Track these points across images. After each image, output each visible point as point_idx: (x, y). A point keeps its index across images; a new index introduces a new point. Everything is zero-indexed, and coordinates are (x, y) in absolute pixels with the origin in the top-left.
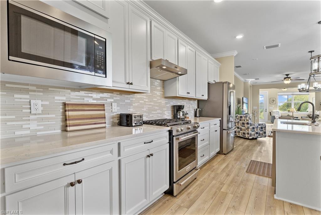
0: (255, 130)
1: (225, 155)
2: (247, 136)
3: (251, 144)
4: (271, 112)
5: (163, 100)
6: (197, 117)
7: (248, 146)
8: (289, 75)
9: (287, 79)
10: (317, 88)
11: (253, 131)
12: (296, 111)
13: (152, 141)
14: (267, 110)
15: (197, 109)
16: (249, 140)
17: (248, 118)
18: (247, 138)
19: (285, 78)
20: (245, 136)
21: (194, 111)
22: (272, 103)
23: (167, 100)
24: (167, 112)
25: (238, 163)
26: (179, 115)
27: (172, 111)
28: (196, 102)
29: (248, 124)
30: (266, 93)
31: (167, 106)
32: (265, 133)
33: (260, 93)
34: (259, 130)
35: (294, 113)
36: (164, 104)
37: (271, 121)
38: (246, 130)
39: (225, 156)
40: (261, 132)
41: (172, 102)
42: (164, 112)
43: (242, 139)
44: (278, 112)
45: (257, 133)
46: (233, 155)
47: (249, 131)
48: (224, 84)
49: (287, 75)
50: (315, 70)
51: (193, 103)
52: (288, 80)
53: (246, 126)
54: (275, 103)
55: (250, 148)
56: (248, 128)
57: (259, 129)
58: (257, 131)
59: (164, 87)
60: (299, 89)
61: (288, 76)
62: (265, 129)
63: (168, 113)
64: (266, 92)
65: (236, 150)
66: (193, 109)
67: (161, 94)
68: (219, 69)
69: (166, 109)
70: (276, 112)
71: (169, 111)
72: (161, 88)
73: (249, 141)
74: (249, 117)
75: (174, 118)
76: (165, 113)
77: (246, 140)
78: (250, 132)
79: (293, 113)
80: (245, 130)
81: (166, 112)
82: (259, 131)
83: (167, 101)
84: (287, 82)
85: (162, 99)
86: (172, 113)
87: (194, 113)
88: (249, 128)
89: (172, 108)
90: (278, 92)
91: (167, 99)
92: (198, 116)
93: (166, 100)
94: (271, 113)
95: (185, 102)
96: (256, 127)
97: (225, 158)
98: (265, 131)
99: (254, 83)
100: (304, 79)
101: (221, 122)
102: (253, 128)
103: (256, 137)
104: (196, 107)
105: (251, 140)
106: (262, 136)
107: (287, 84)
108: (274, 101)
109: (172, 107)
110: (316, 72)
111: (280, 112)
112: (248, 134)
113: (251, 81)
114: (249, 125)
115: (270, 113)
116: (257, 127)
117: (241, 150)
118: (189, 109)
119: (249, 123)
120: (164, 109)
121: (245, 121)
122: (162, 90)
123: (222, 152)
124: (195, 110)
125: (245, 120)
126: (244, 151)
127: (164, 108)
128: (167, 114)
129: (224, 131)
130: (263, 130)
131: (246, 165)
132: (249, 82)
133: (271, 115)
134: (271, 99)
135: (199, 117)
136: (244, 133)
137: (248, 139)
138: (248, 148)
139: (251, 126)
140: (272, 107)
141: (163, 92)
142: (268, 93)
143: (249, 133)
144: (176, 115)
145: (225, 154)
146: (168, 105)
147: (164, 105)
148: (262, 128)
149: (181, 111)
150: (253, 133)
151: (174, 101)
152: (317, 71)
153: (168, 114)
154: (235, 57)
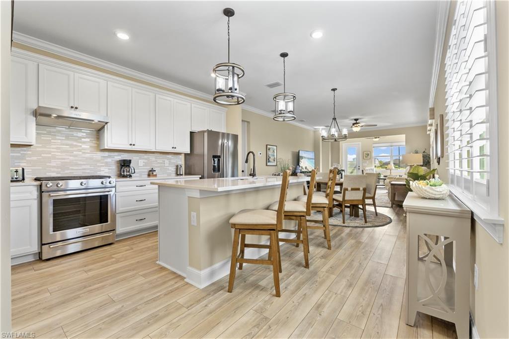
5: (97, 154)
8: (358, 120)
9: (356, 125)
22: (366, 158)
28: (182, 156)
31: (106, 160)
41: (120, 156)
44: (373, 170)
51: (172, 158)
54: (369, 158)
59: (98, 138)
63: (109, 169)
64: (358, 143)
66: (174, 165)
69: (103, 165)
70: (370, 169)
72: (92, 139)
81: (103, 168)
84: (356, 129)
85: (95, 152)
87: (174, 170)
90: (372, 143)
91: (107, 153)
93: (103, 154)
108: (368, 155)
109: (118, 162)
118: (163, 165)
120: (99, 164)
122: (95, 142)
124: (177, 166)
128: (107, 171)
134: (365, 153)
140: (366, 163)
141: (97, 144)
142: (360, 145)
146: (109, 160)
147: (99, 159)
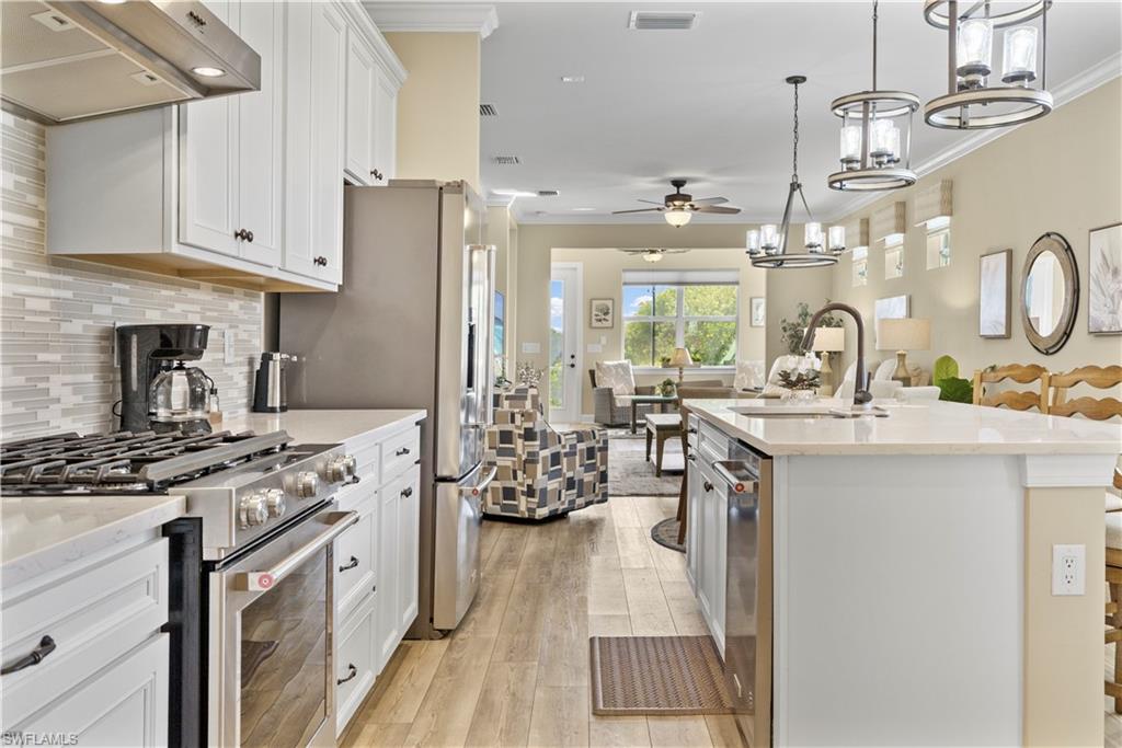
0: (565, 471)
1: (446, 642)
2: (523, 505)
3: (551, 545)
4: (594, 367)
5: (35, 282)
6: (273, 410)
7: (543, 563)
8: (686, 186)
9: (677, 203)
10: (818, 249)
11: (552, 475)
12: (691, 362)
13: (47, 644)
14: (579, 362)
15: (266, 358)
16: (534, 530)
17: (528, 404)
18: (527, 515)
19: (670, 199)
20: (515, 508)
21: (246, 369)
22: (599, 324)
23: (66, 286)
24: (68, 378)
25: (534, 673)
26: (161, 398)
27: (106, 369)
28: (259, 307)
29: (529, 435)
30: (575, 269)
31: (66, 328)
32: (603, 477)
33: (553, 273)
34: (578, 468)
35: (684, 373)
36: (43, 313)
37: (593, 416)
38: (520, 473)
39: (450, 648)
40: (589, 477)
41: (109, 301)
42: (41, 385)
43: (499, 525)
44: (625, 368)
45: (570, 484)
46: (490, 628)
47: (534, 477)
48: (445, 197)
49: (678, 183)
50: (849, 161)
51: (242, 316)
52: (681, 208)
53: (519, 451)
54: (609, 324)
55: (556, 572)
56: (532, 459)
57: (577, 457)
58: (570, 474)
59: (42, 175)
60: (751, 253)
61: (683, 190)
62: (604, 461)
63: (77, 388)
64: (574, 266)
65: (494, 594)
66: (243, 359)
67: (18, 228)
68: (395, 100)
69: (56, 357)
70: (616, 366)
71: (86, 370)
72: (23, 180)
73: (540, 534)
74: (535, 398)
75: (124, 427)
76: (53, 394)
77: (519, 529)
78: (541, 480)
79: (681, 369)
80: (515, 472)
81: (56, 385)
82: (579, 473)
83: (68, 294)
84: (677, 218)
85: (30, 273)
86: (103, 389)
87: (244, 383)
88: (535, 462)
89: (103, 350)
90: (625, 271)
91: (69, 279)
92: (278, 404)
93: (56, 285)
94: (597, 374)
95: (192, 302)
96: (567, 450)
97: (455, 655)
98: (602, 468)
99: (527, 214)
100: (739, 211)
101: (429, 433)
102: (556, 459)
103: (566, 506)
104: (259, 345)
105: (545, 528)
106: (591, 497)
107: (678, 226)
108: (606, 314)
109: (102, 338)
110: (850, 169)
111: (631, 367)
112: (530, 492)
113: (518, 199)
114: (538, 443)
115: (592, 373)
116: (571, 454)
117: (517, 588)
118: (221, 356)
119: (537, 429)
120: (42, 357)
121: (513, 421)
122: (32, 199)
123: (432, 620)
124: (251, 362)
125: (518, 417)
126: (534, 595)
127: (46, 348)
128: (69, 399)
129: (441, 486)
130: (595, 464)
131: (578, 671)
132: (509, 205)
133: (594, 385)
134: (594, 302)
135: (283, 409)
136: (509, 493)
137: (530, 521)
138: (549, 573)
139: (544, 447)
140: (599, 342)
141: (39, 214)
142: (580, 274)
143: (538, 487)
144: (138, 406)
145: (445, 634)
146: (76, 327)
147: (47, 319)
148: (591, 453)
149: (180, 367)
150: (553, 485)
151: (121, 293)
152: (855, 165)
153: (79, 399)
154: (485, 42)
